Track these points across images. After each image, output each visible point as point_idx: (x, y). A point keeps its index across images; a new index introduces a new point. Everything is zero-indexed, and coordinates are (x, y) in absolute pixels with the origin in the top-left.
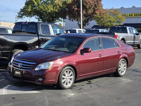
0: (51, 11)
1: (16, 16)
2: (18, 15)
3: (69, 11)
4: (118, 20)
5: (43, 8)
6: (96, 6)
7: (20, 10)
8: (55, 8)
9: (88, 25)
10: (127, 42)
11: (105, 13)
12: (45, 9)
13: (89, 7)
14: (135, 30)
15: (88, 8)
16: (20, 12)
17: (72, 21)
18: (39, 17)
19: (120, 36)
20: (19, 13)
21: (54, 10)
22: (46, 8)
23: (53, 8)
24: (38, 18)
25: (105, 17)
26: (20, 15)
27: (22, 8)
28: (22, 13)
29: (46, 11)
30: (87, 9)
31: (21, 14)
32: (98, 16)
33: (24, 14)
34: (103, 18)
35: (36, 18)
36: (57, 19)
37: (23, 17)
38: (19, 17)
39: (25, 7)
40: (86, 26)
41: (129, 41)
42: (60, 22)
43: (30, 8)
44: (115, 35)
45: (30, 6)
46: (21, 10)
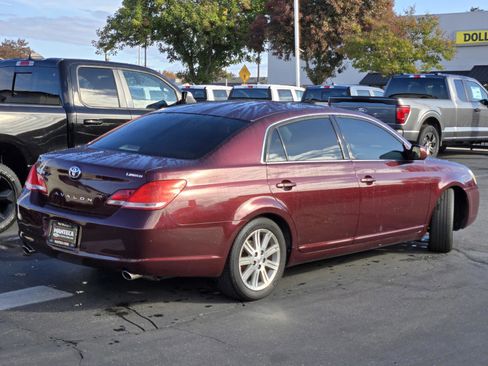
0: (212, 24)
1: (93, 42)
2: (98, 39)
3: (274, 22)
4: (431, 53)
5: (183, 15)
6: (368, 6)
7: (106, 24)
8: (225, 12)
9: (340, 71)
10: (446, 130)
11: (385, 27)
12: (191, 18)
13: (343, 9)
14: (478, 89)
15: (339, 11)
16: (107, 29)
17: (283, 58)
18: (171, 47)
19: (417, 111)
20: (104, 34)
21: (221, 20)
22: (195, 16)
23: (220, 15)
24: (168, 50)
25: (381, 41)
26: (108, 40)
27: (114, 16)
28: (113, 32)
29: (194, 23)
30: (337, 15)
31: (108, 37)
32: (358, 39)
33: (121, 35)
34: (371, 46)
35: (163, 51)
36: (235, 54)
37: (117, 45)
38: (101, 45)
39: (121, 10)
40: (333, 76)
41: (456, 129)
42: (245, 63)
43: (139, 16)
44: (398, 105)
45: (139, 10)
46: (108, 21)
